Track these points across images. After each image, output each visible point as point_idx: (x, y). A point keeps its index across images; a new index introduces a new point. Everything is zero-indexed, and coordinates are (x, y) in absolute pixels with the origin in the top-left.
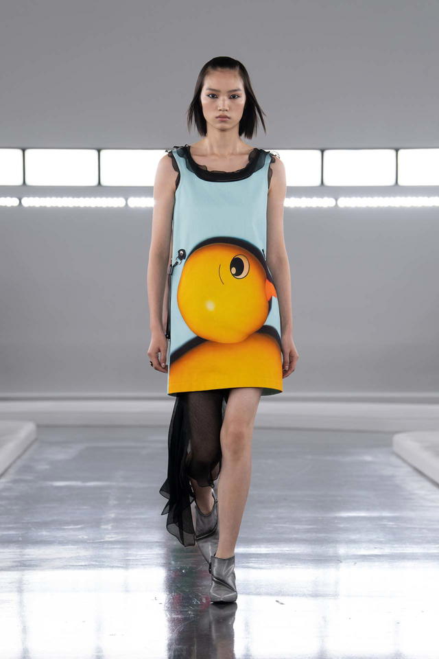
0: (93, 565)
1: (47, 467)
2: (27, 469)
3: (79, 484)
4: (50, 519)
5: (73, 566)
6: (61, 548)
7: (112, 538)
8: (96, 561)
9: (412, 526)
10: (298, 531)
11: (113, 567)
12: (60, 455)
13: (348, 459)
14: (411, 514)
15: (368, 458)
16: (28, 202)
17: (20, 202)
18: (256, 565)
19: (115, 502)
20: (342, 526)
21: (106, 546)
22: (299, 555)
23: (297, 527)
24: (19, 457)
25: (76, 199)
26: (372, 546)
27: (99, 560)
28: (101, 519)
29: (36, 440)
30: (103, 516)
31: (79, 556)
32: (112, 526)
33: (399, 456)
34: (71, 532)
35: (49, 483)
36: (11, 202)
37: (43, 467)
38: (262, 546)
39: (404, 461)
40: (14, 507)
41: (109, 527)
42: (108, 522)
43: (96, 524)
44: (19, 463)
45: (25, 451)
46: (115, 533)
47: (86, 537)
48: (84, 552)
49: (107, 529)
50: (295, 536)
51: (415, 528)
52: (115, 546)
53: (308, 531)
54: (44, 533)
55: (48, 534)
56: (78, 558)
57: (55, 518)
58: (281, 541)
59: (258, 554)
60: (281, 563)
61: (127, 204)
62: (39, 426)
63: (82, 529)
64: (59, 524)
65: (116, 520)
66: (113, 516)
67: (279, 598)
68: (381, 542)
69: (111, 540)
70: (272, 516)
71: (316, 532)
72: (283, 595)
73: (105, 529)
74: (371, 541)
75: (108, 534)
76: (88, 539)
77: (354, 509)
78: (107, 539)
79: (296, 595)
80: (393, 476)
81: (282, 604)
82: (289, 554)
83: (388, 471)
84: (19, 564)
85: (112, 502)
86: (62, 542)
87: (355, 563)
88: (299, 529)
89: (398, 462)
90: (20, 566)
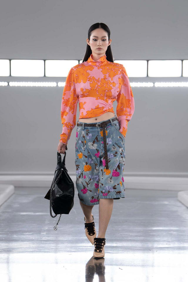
0: (36, 251)
1: (18, 206)
2: (9, 207)
3: (32, 214)
4: (18, 230)
5: (27, 251)
6: (22, 243)
7: (46, 238)
8: (38, 249)
9: (184, 234)
10: (131, 236)
11: (45, 252)
12: (25, 200)
13: (157, 203)
14: (185, 229)
15: (166, 203)
16: (12, 84)
17: (8, 84)
18: (111, 252)
19: (48, 222)
20: (152, 234)
21: (43, 242)
22: (131, 247)
23: (131, 234)
24: (6, 201)
25: (34, 83)
26: (165, 243)
27: (39, 248)
28: (41, 230)
29: (14, 193)
30: (42, 229)
31: (30, 247)
32: (46, 233)
33: (180, 202)
34: (27, 236)
35: (19, 213)
36: (5, 84)
37: (16, 206)
38: (114, 243)
39: (183, 204)
40: (2, 224)
41: (45, 233)
42: (44, 231)
43: (39, 232)
44: (5, 204)
45: (9, 198)
46: (47, 236)
47: (34, 238)
48: (32, 245)
49: (44, 235)
50: (130, 238)
51: (186, 235)
52: (47, 242)
53: (136, 236)
54: (15, 236)
55: (17, 236)
56: (29, 248)
57: (20, 229)
58: (123, 241)
59: (112, 246)
60: (122, 251)
61: (57, 85)
62: (15, 187)
63: (32, 234)
64: (22, 232)
65: (48, 231)
66: (47, 228)
67: (120, 267)
68: (169, 242)
69: (45, 239)
70: (120, 229)
71: (139, 237)
72: (123, 265)
73: (43, 235)
74: (164, 241)
75: (44, 237)
76: (34, 239)
77: (158, 226)
78: (43, 239)
79: (128, 265)
80: (177, 211)
81: (122, 269)
82: (126, 247)
83: (175, 209)
84: (3, 250)
85: (47, 222)
86: (23, 241)
87: (157, 251)
88: (132, 235)
89: (180, 204)
90: (3, 251)
